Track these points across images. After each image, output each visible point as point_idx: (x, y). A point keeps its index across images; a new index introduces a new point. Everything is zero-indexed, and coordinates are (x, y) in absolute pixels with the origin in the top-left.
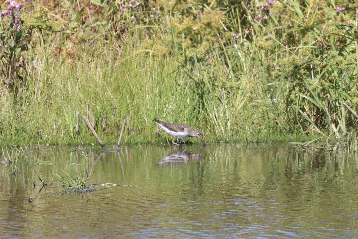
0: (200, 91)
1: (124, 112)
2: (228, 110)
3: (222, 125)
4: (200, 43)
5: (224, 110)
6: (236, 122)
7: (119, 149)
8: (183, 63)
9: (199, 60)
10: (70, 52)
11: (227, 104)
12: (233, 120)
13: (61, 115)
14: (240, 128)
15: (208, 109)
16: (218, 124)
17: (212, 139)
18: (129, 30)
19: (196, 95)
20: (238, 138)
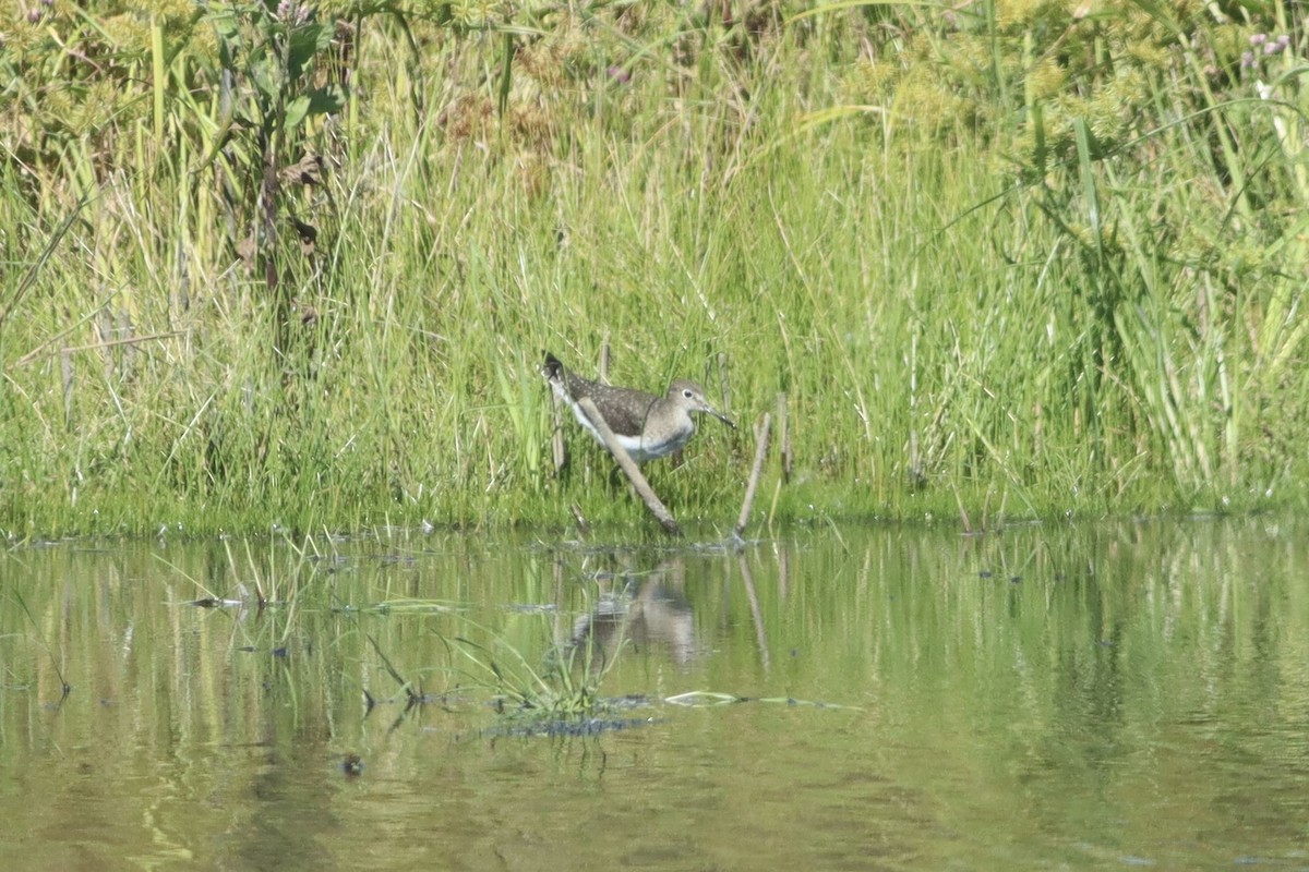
0: (1100, 285)
1: (767, 380)
2: (1227, 371)
3: (1200, 437)
4: (1103, 75)
5: (1209, 369)
6: (1263, 423)
7: (742, 542)
8: (1028, 162)
9: (1099, 150)
10: (524, 116)
11: (1225, 345)
12: (1247, 412)
13: (485, 397)
14: (1284, 449)
15: (1139, 364)
16: (1184, 432)
17: (1158, 498)
18: (788, 20)
19: (1087, 307)
20: (1274, 492)
